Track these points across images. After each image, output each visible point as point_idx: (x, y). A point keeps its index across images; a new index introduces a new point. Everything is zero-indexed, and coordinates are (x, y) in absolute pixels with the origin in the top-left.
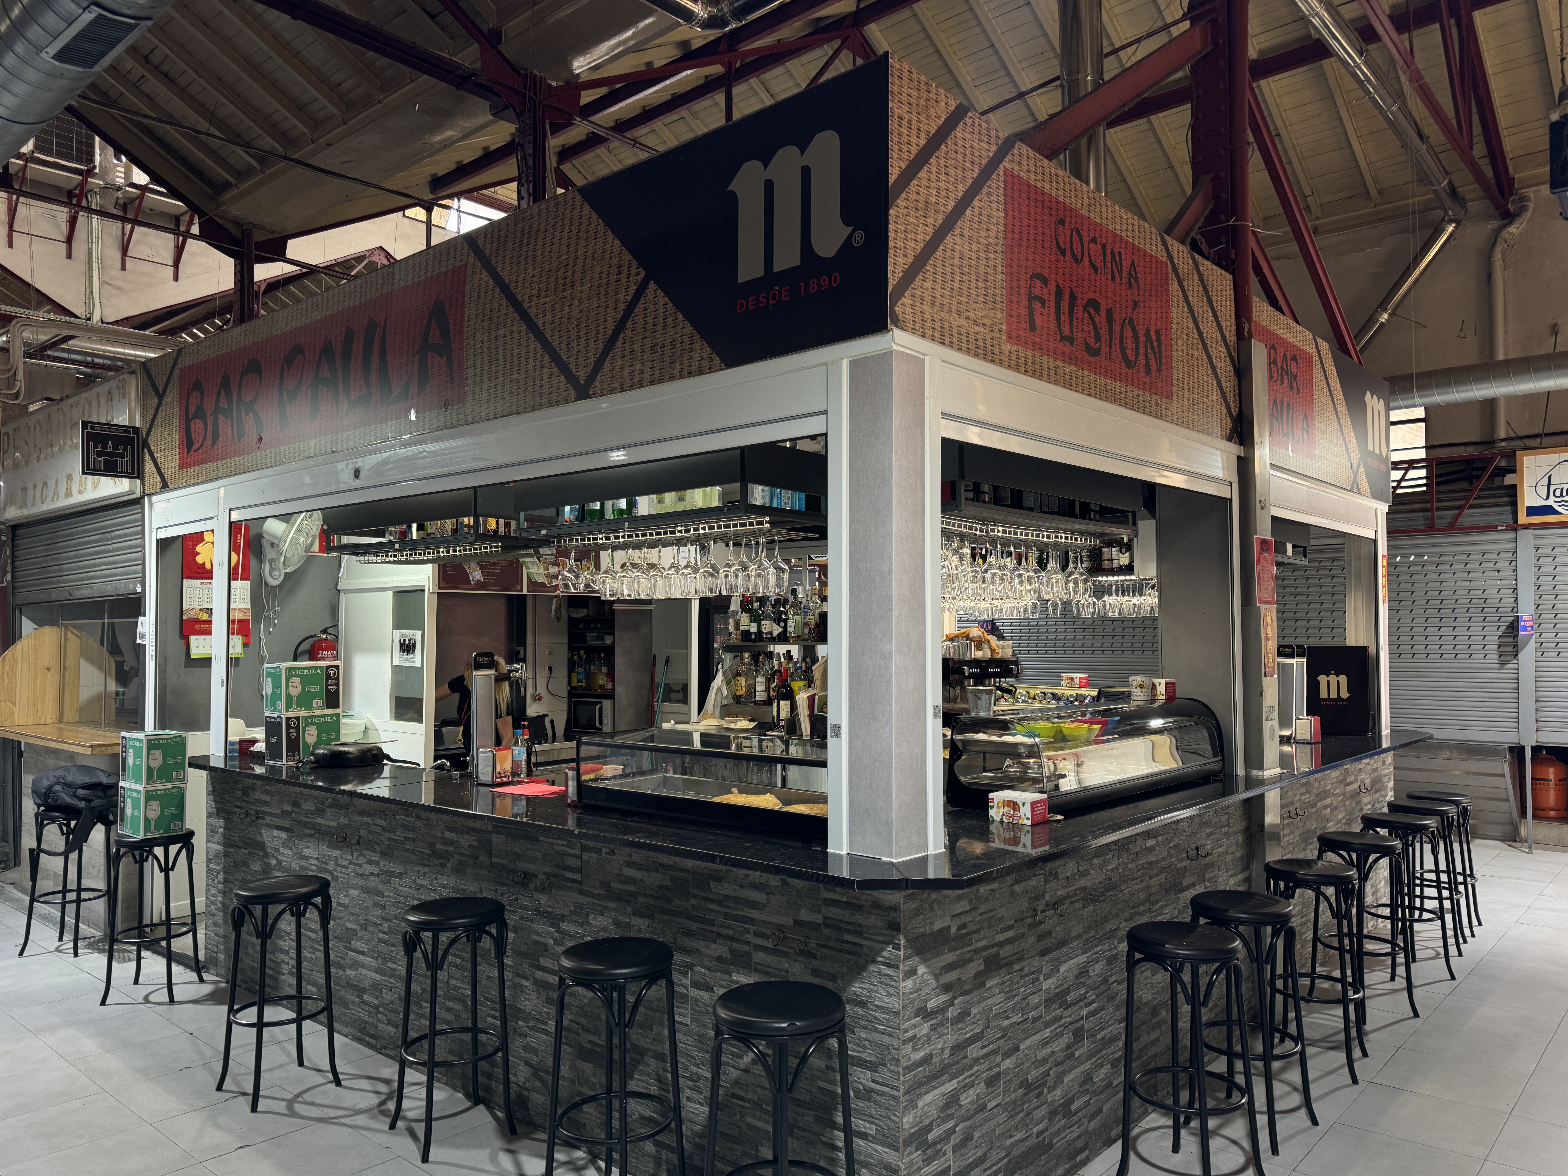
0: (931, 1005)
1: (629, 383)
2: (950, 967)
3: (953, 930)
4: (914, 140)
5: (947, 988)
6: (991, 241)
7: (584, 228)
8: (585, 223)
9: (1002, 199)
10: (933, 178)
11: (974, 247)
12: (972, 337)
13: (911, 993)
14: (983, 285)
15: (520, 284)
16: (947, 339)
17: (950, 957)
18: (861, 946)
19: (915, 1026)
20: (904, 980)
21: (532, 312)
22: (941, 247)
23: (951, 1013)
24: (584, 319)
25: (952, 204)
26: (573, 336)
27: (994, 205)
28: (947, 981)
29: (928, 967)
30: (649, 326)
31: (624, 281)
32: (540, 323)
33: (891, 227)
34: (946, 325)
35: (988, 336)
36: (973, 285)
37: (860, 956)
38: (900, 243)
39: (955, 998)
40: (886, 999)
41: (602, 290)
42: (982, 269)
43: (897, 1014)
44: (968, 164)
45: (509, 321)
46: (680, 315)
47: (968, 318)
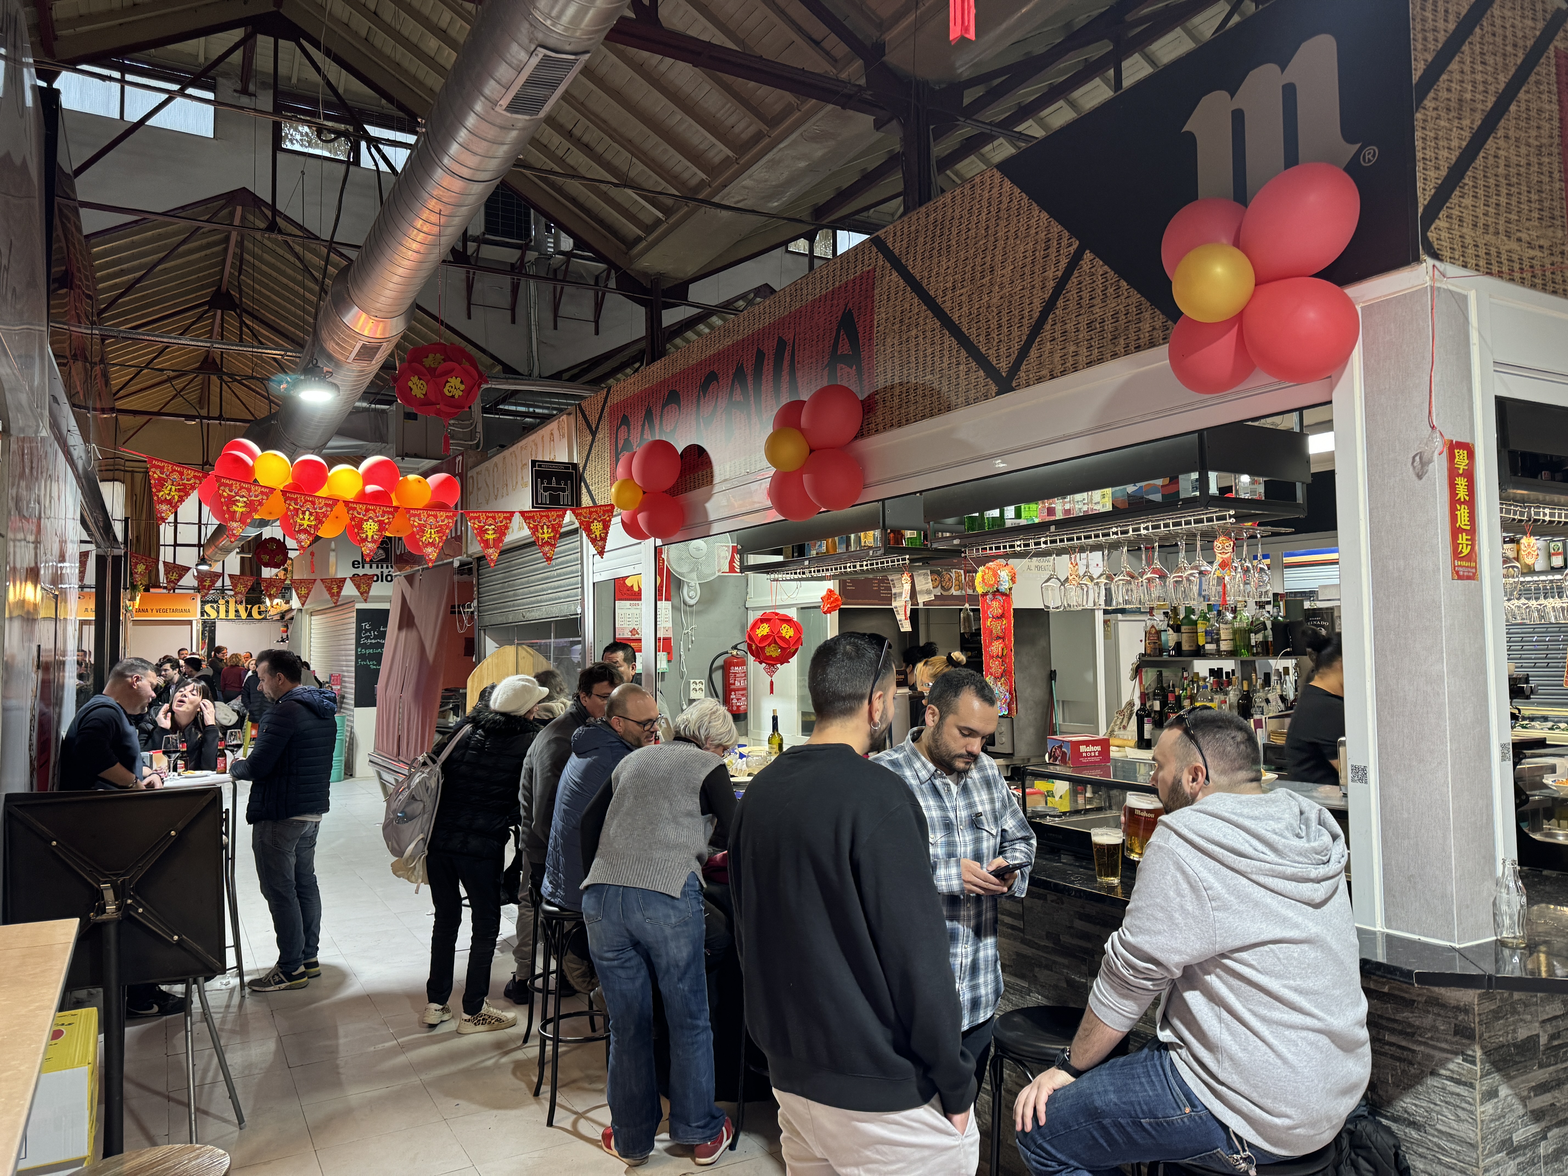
0: (1518, 1137)
1: (1060, 368)
2: (1542, 1088)
3: (1543, 1040)
4: (1441, 24)
5: (1537, 1116)
6: (1544, 141)
7: (1004, 206)
8: (1005, 200)
9: (1554, 88)
10: (1467, 69)
11: (1523, 150)
12: (1526, 264)
13: (1492, 1121)
14: (1536, 197)
15: (933, 279)
16: (1495, 268)
17: (1540, 1075)
18: (1414, 1051)
19: (1498, 1164)
20: (1482, 1103)
21: (947, 307)
22: (1482, 154)
23: (1543, 1149)
24: (1005, 305)
25: (1491, 100)
26: (994, 324)
27: (1545, 97)
28: (1536, 1107)
29: (1512, 1087)
30: (1085, 301)
31: (1053, 256)
32: (955, 318)
33: (1418, 134)
34: (1493, 251)
35: (1547, 262)
36: (1524, 198)
37: (1411, 1063)
38: (1429, 153)
39: (1549, 1128)
40: (1454, 1124)
41: (1027, 270)
42: (1535, 178)
43: (1473, 1146)
44: (1509, 49)
45: (921, 320)
46: (1123, 283)
47: (1519, 240)
